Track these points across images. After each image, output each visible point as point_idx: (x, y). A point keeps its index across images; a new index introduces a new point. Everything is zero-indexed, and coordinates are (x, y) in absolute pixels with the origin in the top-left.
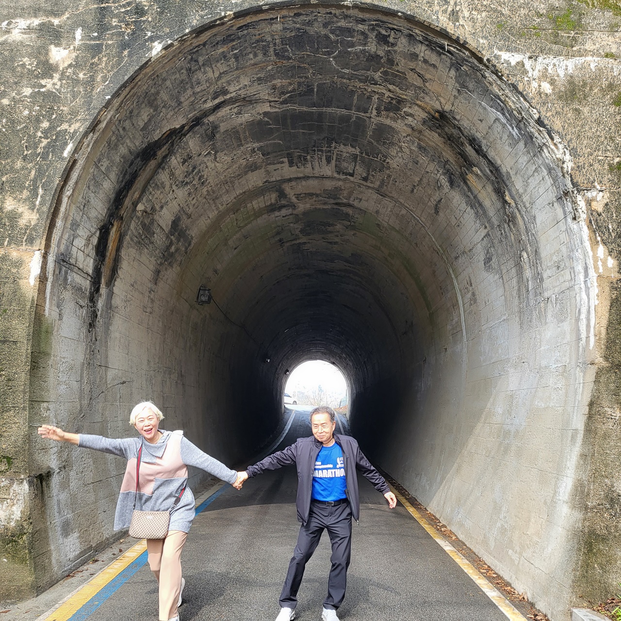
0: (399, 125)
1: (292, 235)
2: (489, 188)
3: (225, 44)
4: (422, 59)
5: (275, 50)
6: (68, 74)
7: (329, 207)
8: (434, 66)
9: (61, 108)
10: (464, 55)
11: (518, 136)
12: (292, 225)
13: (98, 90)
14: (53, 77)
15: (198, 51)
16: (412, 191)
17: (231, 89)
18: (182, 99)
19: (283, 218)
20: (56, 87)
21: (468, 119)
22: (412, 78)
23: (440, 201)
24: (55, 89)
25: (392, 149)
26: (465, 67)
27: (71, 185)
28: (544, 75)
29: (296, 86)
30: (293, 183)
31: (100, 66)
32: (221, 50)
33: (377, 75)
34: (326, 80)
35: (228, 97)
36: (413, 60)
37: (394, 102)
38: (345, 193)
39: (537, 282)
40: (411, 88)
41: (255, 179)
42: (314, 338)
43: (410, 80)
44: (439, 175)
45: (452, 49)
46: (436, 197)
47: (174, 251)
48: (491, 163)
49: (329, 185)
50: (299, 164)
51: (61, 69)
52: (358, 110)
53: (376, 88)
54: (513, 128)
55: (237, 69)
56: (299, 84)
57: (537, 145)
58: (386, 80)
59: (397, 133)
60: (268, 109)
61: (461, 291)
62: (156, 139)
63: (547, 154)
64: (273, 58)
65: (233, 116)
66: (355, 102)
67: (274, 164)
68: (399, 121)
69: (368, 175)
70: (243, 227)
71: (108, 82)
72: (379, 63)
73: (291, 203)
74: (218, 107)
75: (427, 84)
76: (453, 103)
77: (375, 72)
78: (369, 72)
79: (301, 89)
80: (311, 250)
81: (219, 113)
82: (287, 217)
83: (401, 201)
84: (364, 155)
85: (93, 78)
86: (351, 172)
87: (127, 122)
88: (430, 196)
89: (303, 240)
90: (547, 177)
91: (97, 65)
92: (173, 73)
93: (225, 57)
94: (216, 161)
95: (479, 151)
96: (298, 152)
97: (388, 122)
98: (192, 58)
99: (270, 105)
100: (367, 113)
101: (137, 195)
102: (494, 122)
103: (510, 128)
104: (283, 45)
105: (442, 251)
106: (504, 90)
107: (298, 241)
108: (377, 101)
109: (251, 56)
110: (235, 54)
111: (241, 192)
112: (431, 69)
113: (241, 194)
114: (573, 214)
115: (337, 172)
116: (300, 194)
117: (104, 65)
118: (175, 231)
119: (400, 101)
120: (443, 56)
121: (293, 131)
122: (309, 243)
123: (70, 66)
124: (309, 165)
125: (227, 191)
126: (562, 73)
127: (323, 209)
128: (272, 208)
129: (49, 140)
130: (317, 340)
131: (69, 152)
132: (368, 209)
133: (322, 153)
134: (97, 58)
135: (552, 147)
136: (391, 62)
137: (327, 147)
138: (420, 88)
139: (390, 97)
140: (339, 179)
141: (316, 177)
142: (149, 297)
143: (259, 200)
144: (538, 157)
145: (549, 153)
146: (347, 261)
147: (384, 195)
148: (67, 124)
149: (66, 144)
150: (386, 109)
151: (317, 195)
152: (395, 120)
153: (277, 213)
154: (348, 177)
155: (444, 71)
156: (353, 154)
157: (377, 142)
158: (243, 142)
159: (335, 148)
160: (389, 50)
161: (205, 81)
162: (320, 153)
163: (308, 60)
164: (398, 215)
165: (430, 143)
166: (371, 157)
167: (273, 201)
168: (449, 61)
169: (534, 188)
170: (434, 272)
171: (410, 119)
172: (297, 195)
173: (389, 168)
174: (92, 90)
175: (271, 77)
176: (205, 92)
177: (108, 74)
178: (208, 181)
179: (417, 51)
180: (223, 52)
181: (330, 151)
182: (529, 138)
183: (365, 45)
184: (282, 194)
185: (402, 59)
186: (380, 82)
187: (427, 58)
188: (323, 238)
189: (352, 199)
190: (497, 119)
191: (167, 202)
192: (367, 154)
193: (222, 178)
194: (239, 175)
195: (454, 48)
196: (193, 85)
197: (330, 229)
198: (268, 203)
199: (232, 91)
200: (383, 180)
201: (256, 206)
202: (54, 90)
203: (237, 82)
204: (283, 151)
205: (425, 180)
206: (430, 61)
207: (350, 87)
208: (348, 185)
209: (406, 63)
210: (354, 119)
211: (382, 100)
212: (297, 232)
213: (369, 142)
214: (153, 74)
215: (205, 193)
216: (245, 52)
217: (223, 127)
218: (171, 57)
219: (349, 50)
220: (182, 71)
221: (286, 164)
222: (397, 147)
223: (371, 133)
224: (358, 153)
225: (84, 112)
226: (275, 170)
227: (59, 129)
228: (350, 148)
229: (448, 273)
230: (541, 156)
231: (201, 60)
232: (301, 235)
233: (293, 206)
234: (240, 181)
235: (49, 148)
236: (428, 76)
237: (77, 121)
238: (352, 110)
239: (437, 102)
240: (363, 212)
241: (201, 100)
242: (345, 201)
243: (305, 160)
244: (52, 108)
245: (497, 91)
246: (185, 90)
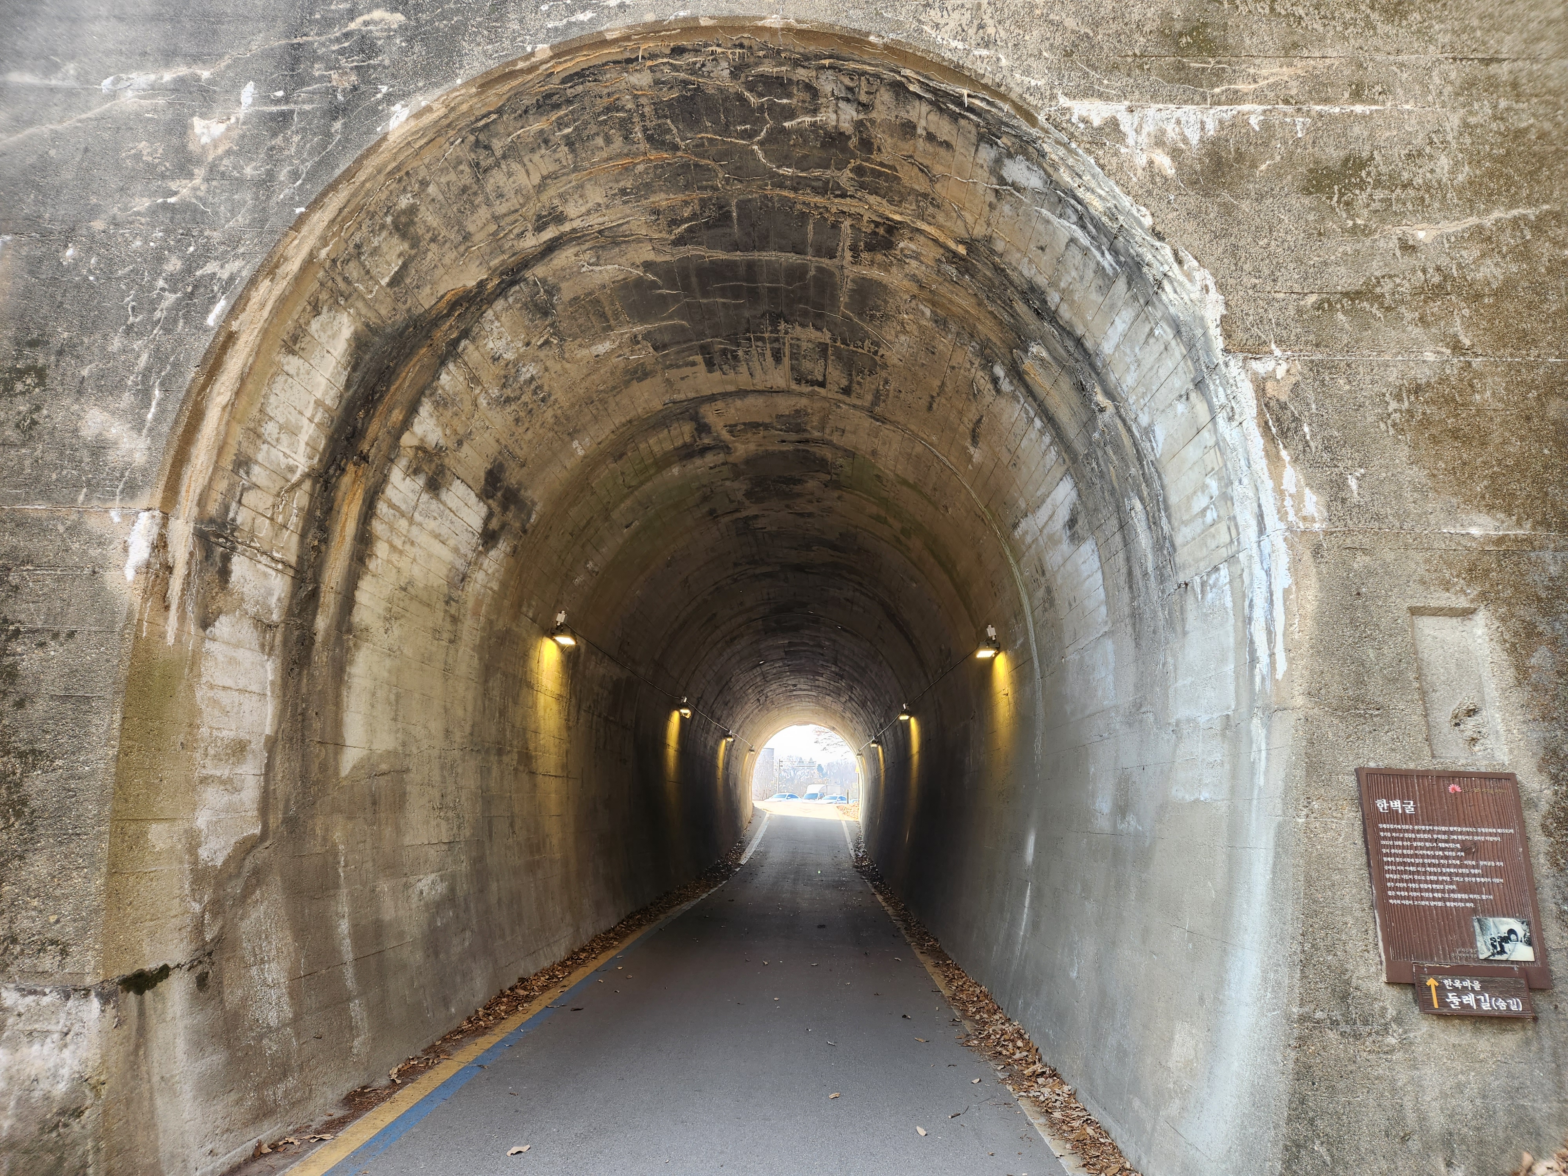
0: (895, 279)
1: (731, 501)
2: (1066, 383)
3: (541, 114)
4: (924, 133)
5: (645, 129)
6: (222, 168)
7: (789, 447)
8: (947, 145)
9: (206, 234)
10: (1001, 114)
11: (1114, 269)
12: (728, 483)
13: (282, 196)
14: (193, 175)
15: (486, 126)
16: (930, 408)
17: (572, 210)
18: (471, 228)
19: (712, 471)
20: (198, 193)
21: (1018, 250)
22: (910, 178)
23: (979, 421)
24: (197, 197)
25: (887, 328)
26: (1005, 139)
27: (227, 384)
28: (1159, 141)
29: (697, 207)
30: (720, 404)
31: (286, 153)
32: (537, 125)
33: (845, 177)
34: (751, 192)
35: (567, 227)
36: (908, 136)
37: (881, 231)
38: (815, 420)
39: (1163, 554)
40: (910, 198)
41: (646, 395)
42: (795, 685)
43: (906, 181)
44: (973, 370)
45: (977, 102)
46: (972, 415)
47: (496, 528)
48: (1066, 332)
49: (785, 405)
50: (725, 367)
51: (210, 159)
52: (818, 253)
53: (847, 205)
54: (1103, 254)
55: (576, 169)
56: (703, 203)
57: (1151, 279)
58: (862, 186)
59: (893, 293)
60: (651, 256)
61: (1026, 586)
62: (427, 307)
63: (1172, 295)
64: (644, 146)
65: (584, 269)
66: (810, 236)
67: (678, 367)
68: (894, 270)
69: (851, 381)
70: (636, 488)
71: (300, 182)
72: (845, 149)
73: (721, 441)
74: (551, 248)
75: (938, 186)
76: (989, 220)
77: (839, 169)
78: (829, 172)
79: (707, 214)
80: (769, 529)
81: (555, 262)
82: (717, 469)
83: (913, 427)
84: (838, 344)
85: (271, 176)
86: (820, 379)
87: (352, 264)
88: (961, 413)
89: (752, 510)
90: (1173, 343)
91: (281, 149)
92: (442, 170)
93: (546, 142)
94: (564, 358)
95: (1044, 313)
96: (721, 343)
97: (875, 273)
98: (477, 141)
99: (654, 249)
100: (835, 257)
101: (397, 415)
102: (1067, 245)
103: (1098, 254)
104: (659, 118)
105: (989, 517)
106: (1080, 177)
107: (744, 514)
108: (849, 231)
109: (600, 141)
110: (567, 137)
111: (624, 420)
112: (942, 151)
113: (624, 425)
114: (1229, 410)
115: (796, 379)
116: (736, 425)
117: (293, 150)
118: (496, 489)
119: (893, 228)
120: (962, 122)
121: (705, 301)
122: (763, 516)
123: (229, 153)
124: (743, 368)
125: (596, 419)
126: (1194, 137)
127: (780, 452)
128: (687, 453)
129: (179, 295)
130: (801, 690)
131: (218, 317)
132: (857, 449)
133: (764, 343)
134: (280, 137)
135: (1181, 278)
136: (867, 145)
137: (771, 332)
138: (925, 196)
139: (873, 221)
140: (801, 394)
141: (758, 391)
142: (446, 611)
143: (661, 436)
144: (1153, 305)
145: (1176, 292)
146: (834, 547)
147: (883, 420)
148: (218, 262)
149: (213, 300)
150: (870, 248)
151: (766, 426)
152: (886, 267)
153: (698, 462)
154: (816, 388)
155: (967, 153)
156: (820, 343)
157: (860, 315)
158: (612, 322)
159: (786, 333)
160: (861, 121)
161: (513, 192)
162: (760, 344)
163: (713, 151)
164: (910, 455)
165: (954, 309)
166: (851, 347)
167: (688, 439)
168: (974, 131)
169: (1151, 368)
170: (979, 556)
171: (914, 263)
172: (730, 426)
173: (885, 366)
174: (268, 198)
175: (647, 188)
176: (516, 216)
177: (301, 167)
178: (552, 398)
179: (913, 116)
180: (542, 132)
181: (777, 340)
182: (1135, 269)
183: (815, 112)
184: (703, 428)
185: (886, 136)
186: (851, 191)
187: (932, 129)
188: (787, 506)
189: (827, 431)
190: (1073, 240)
191: (470, 433)
192: (844, 342)
193: (581, 392)
194: (614, 388)
195: (983, 99)
196: (488, 199)
197: (798, 488)
198: (679, 443)
199: (573, 216)
200: (878, 391)
201: (656, 449)
202: (194, 200)
203: (581, 196)
204: (691, 340)
205: (949, 387)
206: (938, 135)
207: (799, 207)
208: (818, 405)
209: (895, 146)
210: (812, 273)
211: (859, 229)
212: (740, 496)
213: (844, 316)
214: (398, 168)
215: (551, 421)
216: (586, 132)
217: (567, 291)
218: (430, 135)
219: (786, 124)
220: (461, 167)
221: (702, 367)
222: (895, 324)
223: (847, 300)
224: (828, 341)
225: (252, 239)
226: (682, 379)
227: (199, 273)
228: (813, 331)
229: (1002, 556)
230: (1161, 300)
231: (498, 145)
232: (747, 503)
233: (726, 449)
234: (618, 399)
235: (178, 310)
236: (938, 169)
237: (236, 257)
238: (805, 254)
239: (959, 222)
240: (850, 454)
241: (511, 231)
242: (816, 434)
243: (735, 358)
244: (188, 233)
245: (1069, 179)
246: (474, 208)
